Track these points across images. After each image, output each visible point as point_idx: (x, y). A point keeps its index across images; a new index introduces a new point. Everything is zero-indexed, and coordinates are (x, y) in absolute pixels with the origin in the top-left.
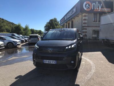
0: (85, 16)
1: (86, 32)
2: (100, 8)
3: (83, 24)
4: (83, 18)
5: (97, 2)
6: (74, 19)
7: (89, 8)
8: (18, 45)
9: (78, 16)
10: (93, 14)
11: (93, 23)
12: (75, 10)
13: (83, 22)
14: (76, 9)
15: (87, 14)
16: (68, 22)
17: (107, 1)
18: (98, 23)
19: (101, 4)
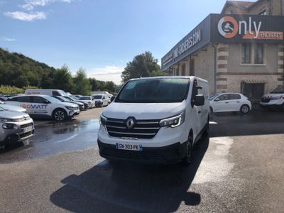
0: (221, 50)
1: (225, 87)
2: (257, 32)
3: (217, 67)
4: (219, 54)
5: (250, 18)
6: (197, 55)
7: (231, 31)
8: (76, 114)
9: (206, 50)
10: (240, 45)
11: (241, 64)
12: (198, 36)
13: (219, 62)
14: (201, 32)
15: (227, 46)
16: (181, 63)
17: (273, 14)
18: (253, 64)
19: (260, 23)
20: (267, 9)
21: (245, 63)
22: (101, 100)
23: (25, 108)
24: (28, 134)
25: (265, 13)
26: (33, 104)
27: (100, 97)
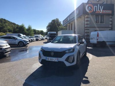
0: (87, 17)
1: (88, 32)
2: (101, 11)
3: (85, 25)
4: (86, 19)
5: (99, 5)
6: (77, 20)
7: (91, 10)
8: (28, 44)
9: (81, 18)
10: (95, 16)
13: (86, 23)
14: (79, 10)
15: (89, 16)
16: (71, 23)
17: (108, 3)
18: (99, 24)
19: (103, 7)
20: (105, 1)
21: (96, 23)
22: (38, 38)
23: (6, 41)
24: (8, 52)
25: (105, 3)
26: (10, 40)
27: (38, 37)
